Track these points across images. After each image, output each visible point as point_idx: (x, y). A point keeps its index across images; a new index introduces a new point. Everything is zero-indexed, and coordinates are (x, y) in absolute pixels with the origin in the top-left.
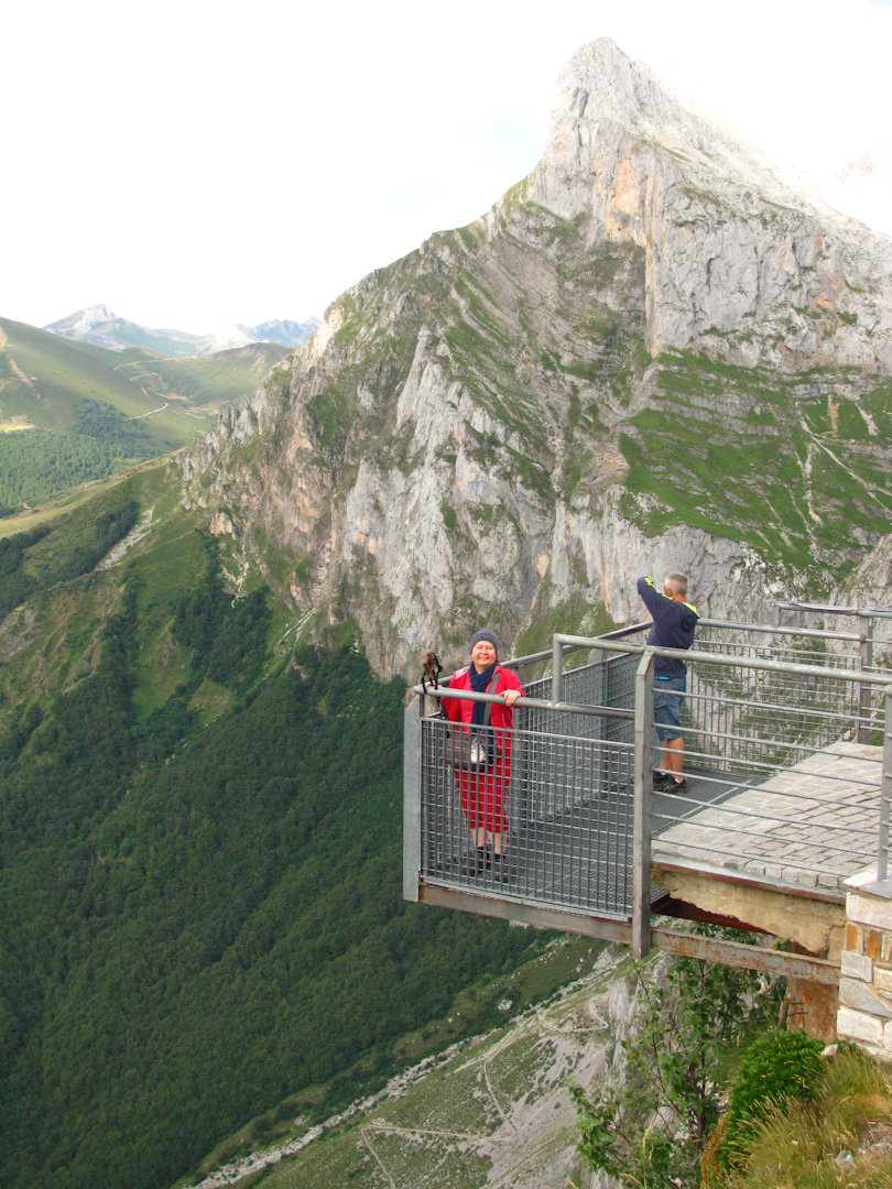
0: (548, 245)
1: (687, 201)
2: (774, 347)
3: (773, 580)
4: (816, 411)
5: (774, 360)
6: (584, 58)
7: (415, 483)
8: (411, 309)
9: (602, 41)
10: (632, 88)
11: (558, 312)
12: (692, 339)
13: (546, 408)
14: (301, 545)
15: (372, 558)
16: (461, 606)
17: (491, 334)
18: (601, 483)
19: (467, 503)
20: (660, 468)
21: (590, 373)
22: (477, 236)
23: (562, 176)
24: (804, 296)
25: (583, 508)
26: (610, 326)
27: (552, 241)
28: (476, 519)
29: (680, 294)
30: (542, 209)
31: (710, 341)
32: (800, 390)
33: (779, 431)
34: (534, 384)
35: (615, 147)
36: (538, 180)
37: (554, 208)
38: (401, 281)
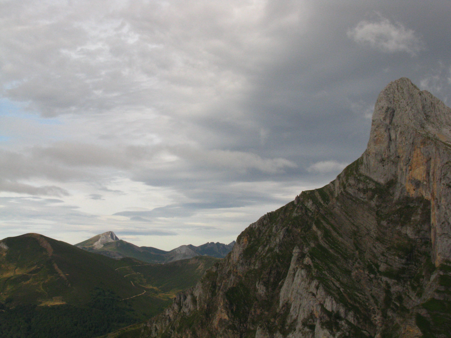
0: (371, 198)
6: (391, 90)
8: (289, 236)
9: (402, 80)
10: (421, 107)
11: (377, 239)
13: (370, 297)
17: (337, 252)
22: (328, 193)
23: (379, 158)
26: (409, 248)
27: (373, 197)
30: (367, 177)
34: (363, 282)
35: (411, 141)
36: (365, 161)
37: (375, 177)
38: (283, 220)
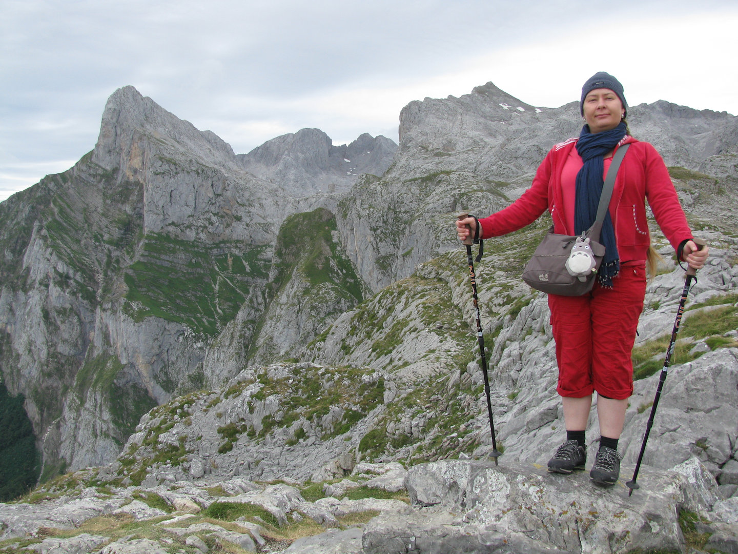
0: (100, 182)
1: (161, 163)
2: (202, 231)
3: (198, 341)
4: (222, 261)
5: (203, 238)
6: (119, 95)
7: (30, 298)
8: (33, 212)
9: (128, 87)
10: (142, 110)
11: (103, 215)
12: (162, 228)
13: (95, 260)
15: (9, 335)
16: (52, 358)
17: (69, 225)
18: (116, 297)
19: (55, 307)
20: (143, 289)
21: (118, 244)
22: (68, 176)
23: (107, 149)
24: (217, 208)
25: (108, 309)
26: (127, 221)
27: (101, 180)
28: (59, 315)
29: (157, 207)
30: (97, 165)
31: (171, 229)
32: (215, 251)
33: (204, 271)
34: (90, 249)
35: (131, 137)
36: (95, 152)
37: (103, 165)
38: (29, 198)
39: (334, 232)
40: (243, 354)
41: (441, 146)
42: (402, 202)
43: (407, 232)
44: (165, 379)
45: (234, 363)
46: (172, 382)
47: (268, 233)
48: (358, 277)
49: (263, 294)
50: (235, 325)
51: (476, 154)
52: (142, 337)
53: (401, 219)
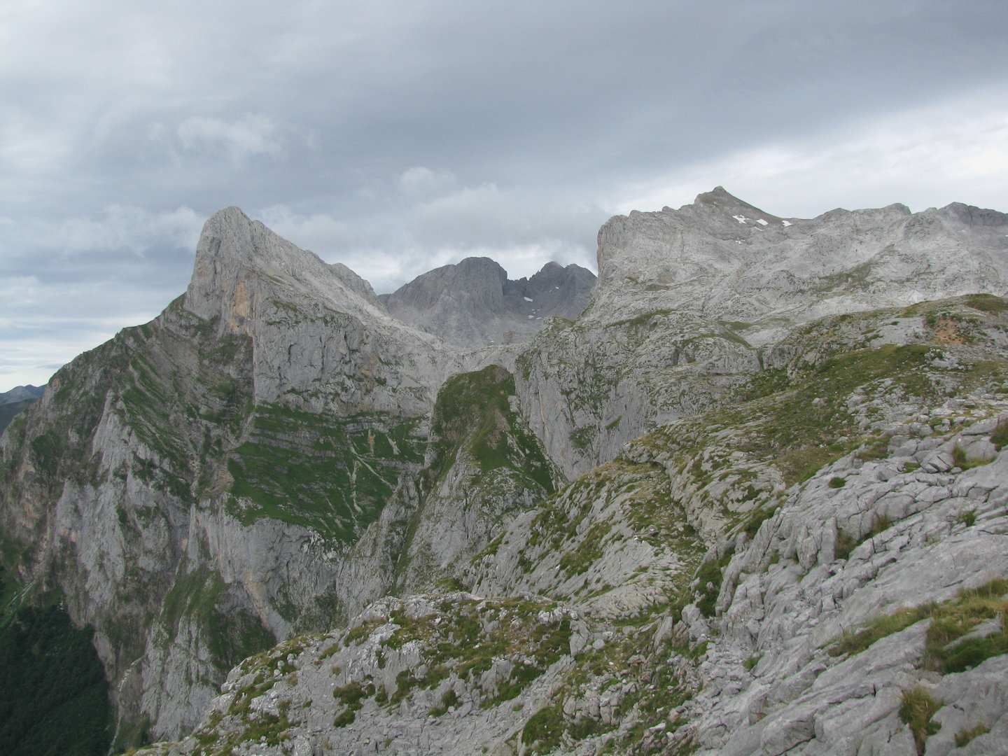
0: (194, 336)
1: (275, 308)
2: (333, 400)
3: (329, 550)
4: (361, 440)
5: (333, 409)
6: (218, 219)
7: (101, 493)
8: (106, 378)
9: (231, 208)
10: (249, 238)
11: (199, 380)
12: (279, 396)
13: (189, 442)
14: (27, 537)
15: (73, 545)
16: (131, 575)
17: (154, 394)
18: (217, 491)
19: (135, 506)
20: (254, 481)
21: (218, 419)
22: (152, 329)
23: (203, 292)
24: (352, 368)
25: (207, 508)
26: (231, 388)
27: (196, 334)
28: (140, 517)
29: (271, 368)
30: (190, 313)
31: (291, 397)
32: (350, 427)
33: (336, 453)
34: (182, 426)
35: (235, 275)
36: (188, 295)
37: (198, 313)
38: (100, 360)
39: (511, 398)
40: (391, 568)
41: (655, 277)
42: (604, 355)
43: (612, 395)
44: (284, 603)
45: (378, 580)
46: (293, 607)
47: (422, 400)
48: (547, 458)
49: (417, 484)
50: (379, 527)
51: (703, 286)
52: (252, 546)
53: (603, 377)
